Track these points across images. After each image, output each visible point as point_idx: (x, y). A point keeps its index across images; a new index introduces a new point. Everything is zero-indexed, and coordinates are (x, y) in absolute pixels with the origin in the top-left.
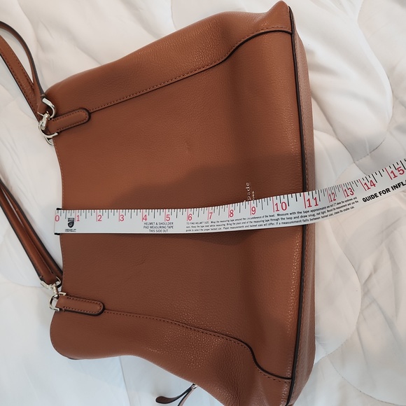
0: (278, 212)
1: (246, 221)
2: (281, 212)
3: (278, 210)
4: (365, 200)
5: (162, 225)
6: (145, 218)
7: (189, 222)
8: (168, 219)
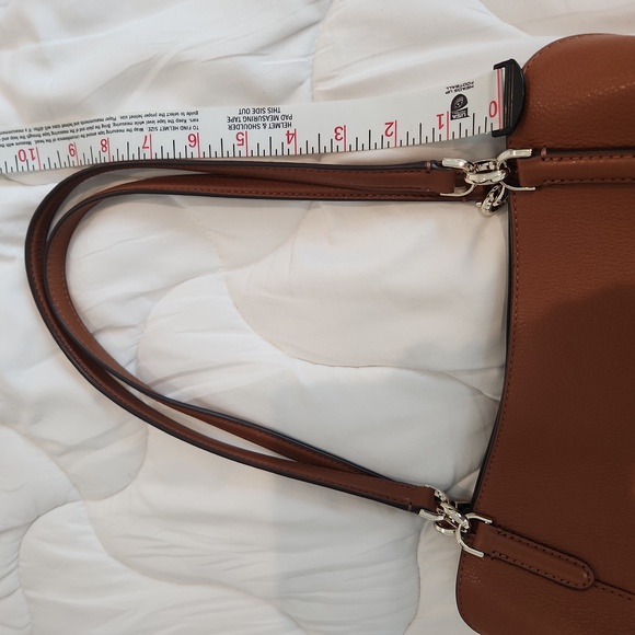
0: (30, 147)
1: (79, 133)
2: (26, 148)
3: (31, 150)
5: (253, 123)
6: (291, 137)
7: (193, 131)
8: (240, 137)
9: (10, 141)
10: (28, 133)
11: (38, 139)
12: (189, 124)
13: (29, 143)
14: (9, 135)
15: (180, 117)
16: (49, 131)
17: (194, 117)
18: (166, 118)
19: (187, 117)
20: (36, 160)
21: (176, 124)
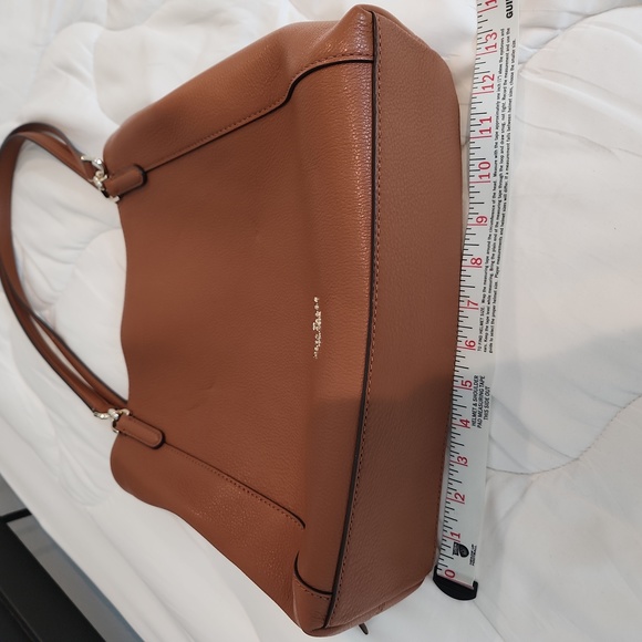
0: (492, 175)
1: (493, 233)
2: (492, 170)
3: (489, 175)
4: (510, 15)
5: (478, 397)
6: (465, 423)
7: (477, 345)
8: (468, 384)
9: (499, 155)
10: (504, 175)
11: (498, 184)
12: (483, 343)
13: (495, 175)
14: (505, 154)
15: (489, 337)
16: (502, 199)
17: (488, 350)
18: (490, 325)
19: (488, 343)
20: (479, 180)
21: (484, 332)
